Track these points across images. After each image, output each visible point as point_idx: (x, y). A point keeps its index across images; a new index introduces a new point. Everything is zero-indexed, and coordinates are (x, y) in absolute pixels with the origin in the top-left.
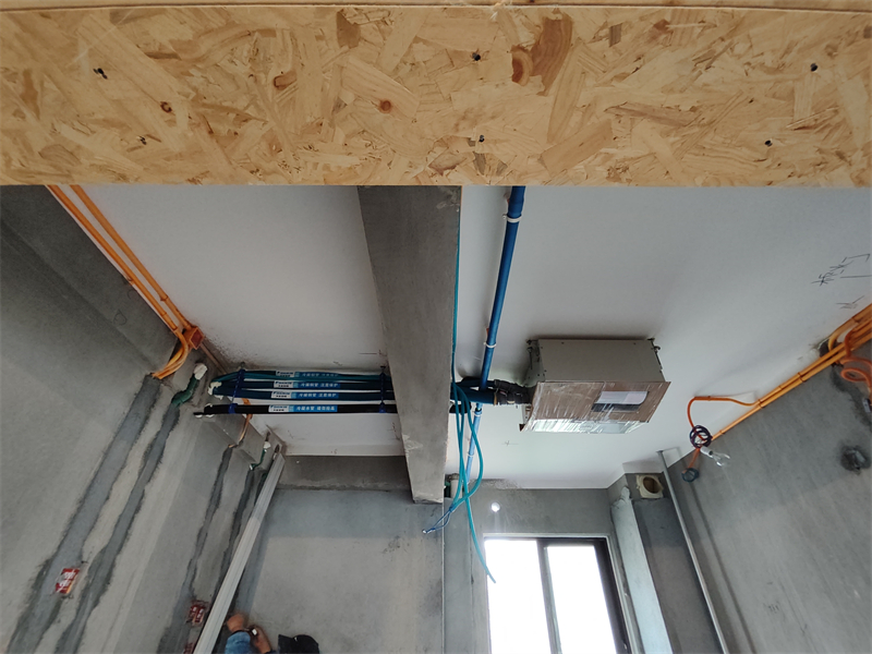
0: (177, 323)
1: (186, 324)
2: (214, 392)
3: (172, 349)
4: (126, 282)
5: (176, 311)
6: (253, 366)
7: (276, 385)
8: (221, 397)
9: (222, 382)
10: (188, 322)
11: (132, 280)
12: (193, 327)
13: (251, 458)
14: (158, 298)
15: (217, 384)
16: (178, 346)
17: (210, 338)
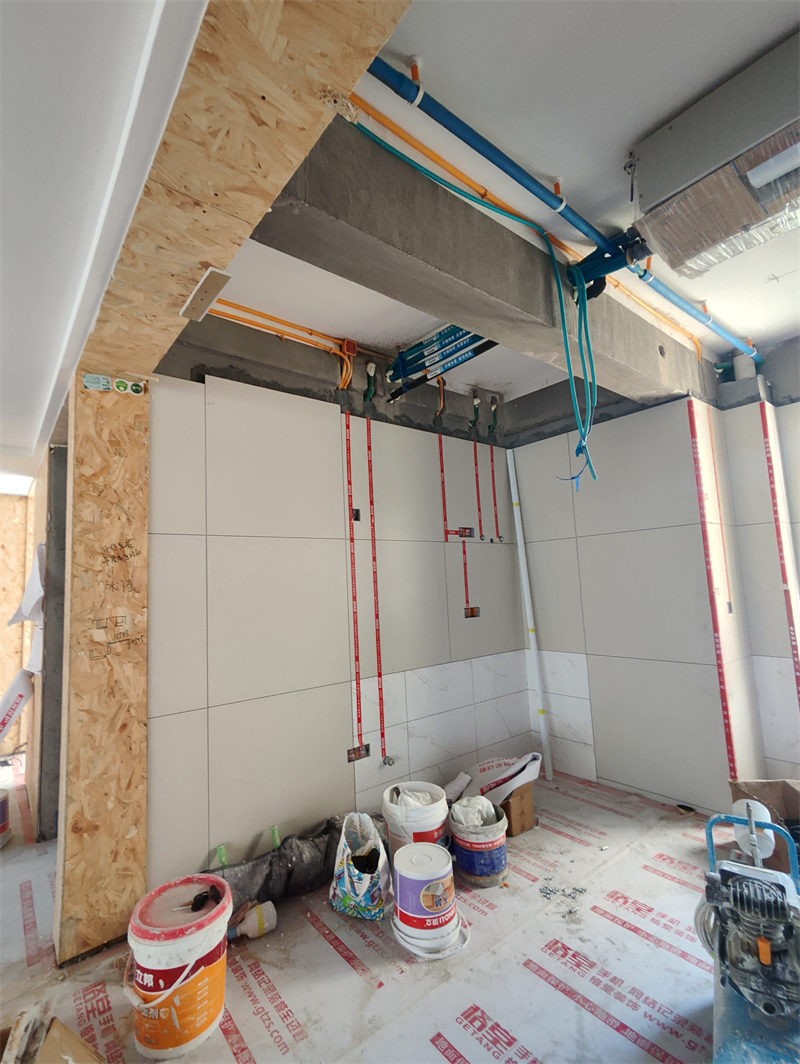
0: (330, 345)
1: (337, 341)
2: (392, 380)
3: (339, 365)
4: (281, 338)
5: (324, 336)
7: (426, 354)
8: (400, 381)
9: (393, 369)
10: (338, 339)
11: (282, 334)
12: (343, 340)
13: (464, 418)
14: (307, 336)
15: (391, 373)
16: (342, 361)
17: (361, 341)
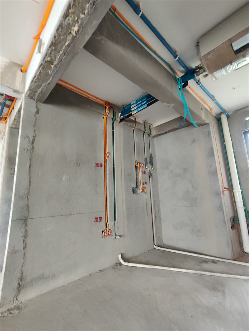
0: (103, 102)
2: (121, 116)
4: (88, 99)
5: (101, 100)
6: (125, 105)
7: (132, 107)
8: (123, 116)
9: (121, 112)
10: (105, 101)
11: (89, 97)
12: (107, 102)
13: (141, 130)
14: (96, 99)
16: (106, 108)
17: (112, 103)
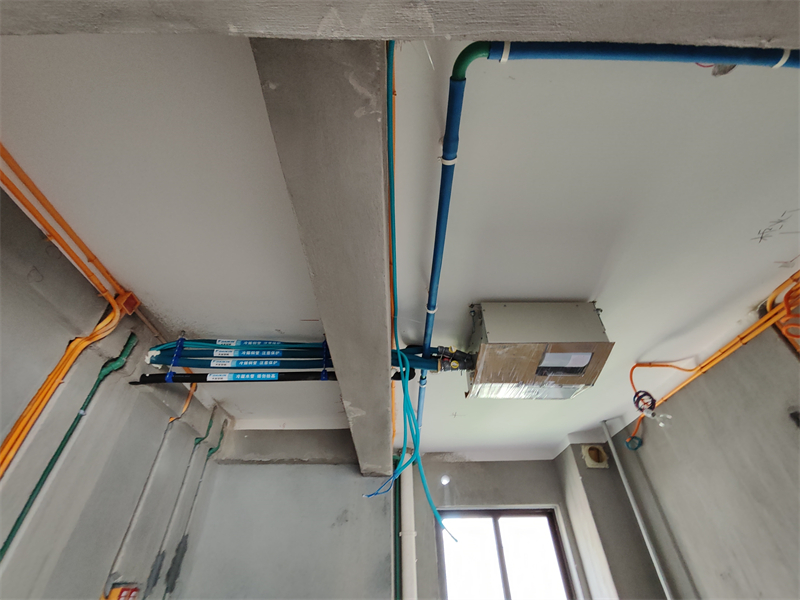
1: (118, 288)
2: (152, 362)
3: (102, 312)
4: (44, 237)
5: (106, 273)
6: (193, 334)
7: (215, 354)
8: (160, 367)
9: (161, 350)
10: (121, 287)
11: (51, 235)
12: (126, 292)
13: (194, 431)
14: (84, 259)
16: (109, 310)
17: (146, 304)
